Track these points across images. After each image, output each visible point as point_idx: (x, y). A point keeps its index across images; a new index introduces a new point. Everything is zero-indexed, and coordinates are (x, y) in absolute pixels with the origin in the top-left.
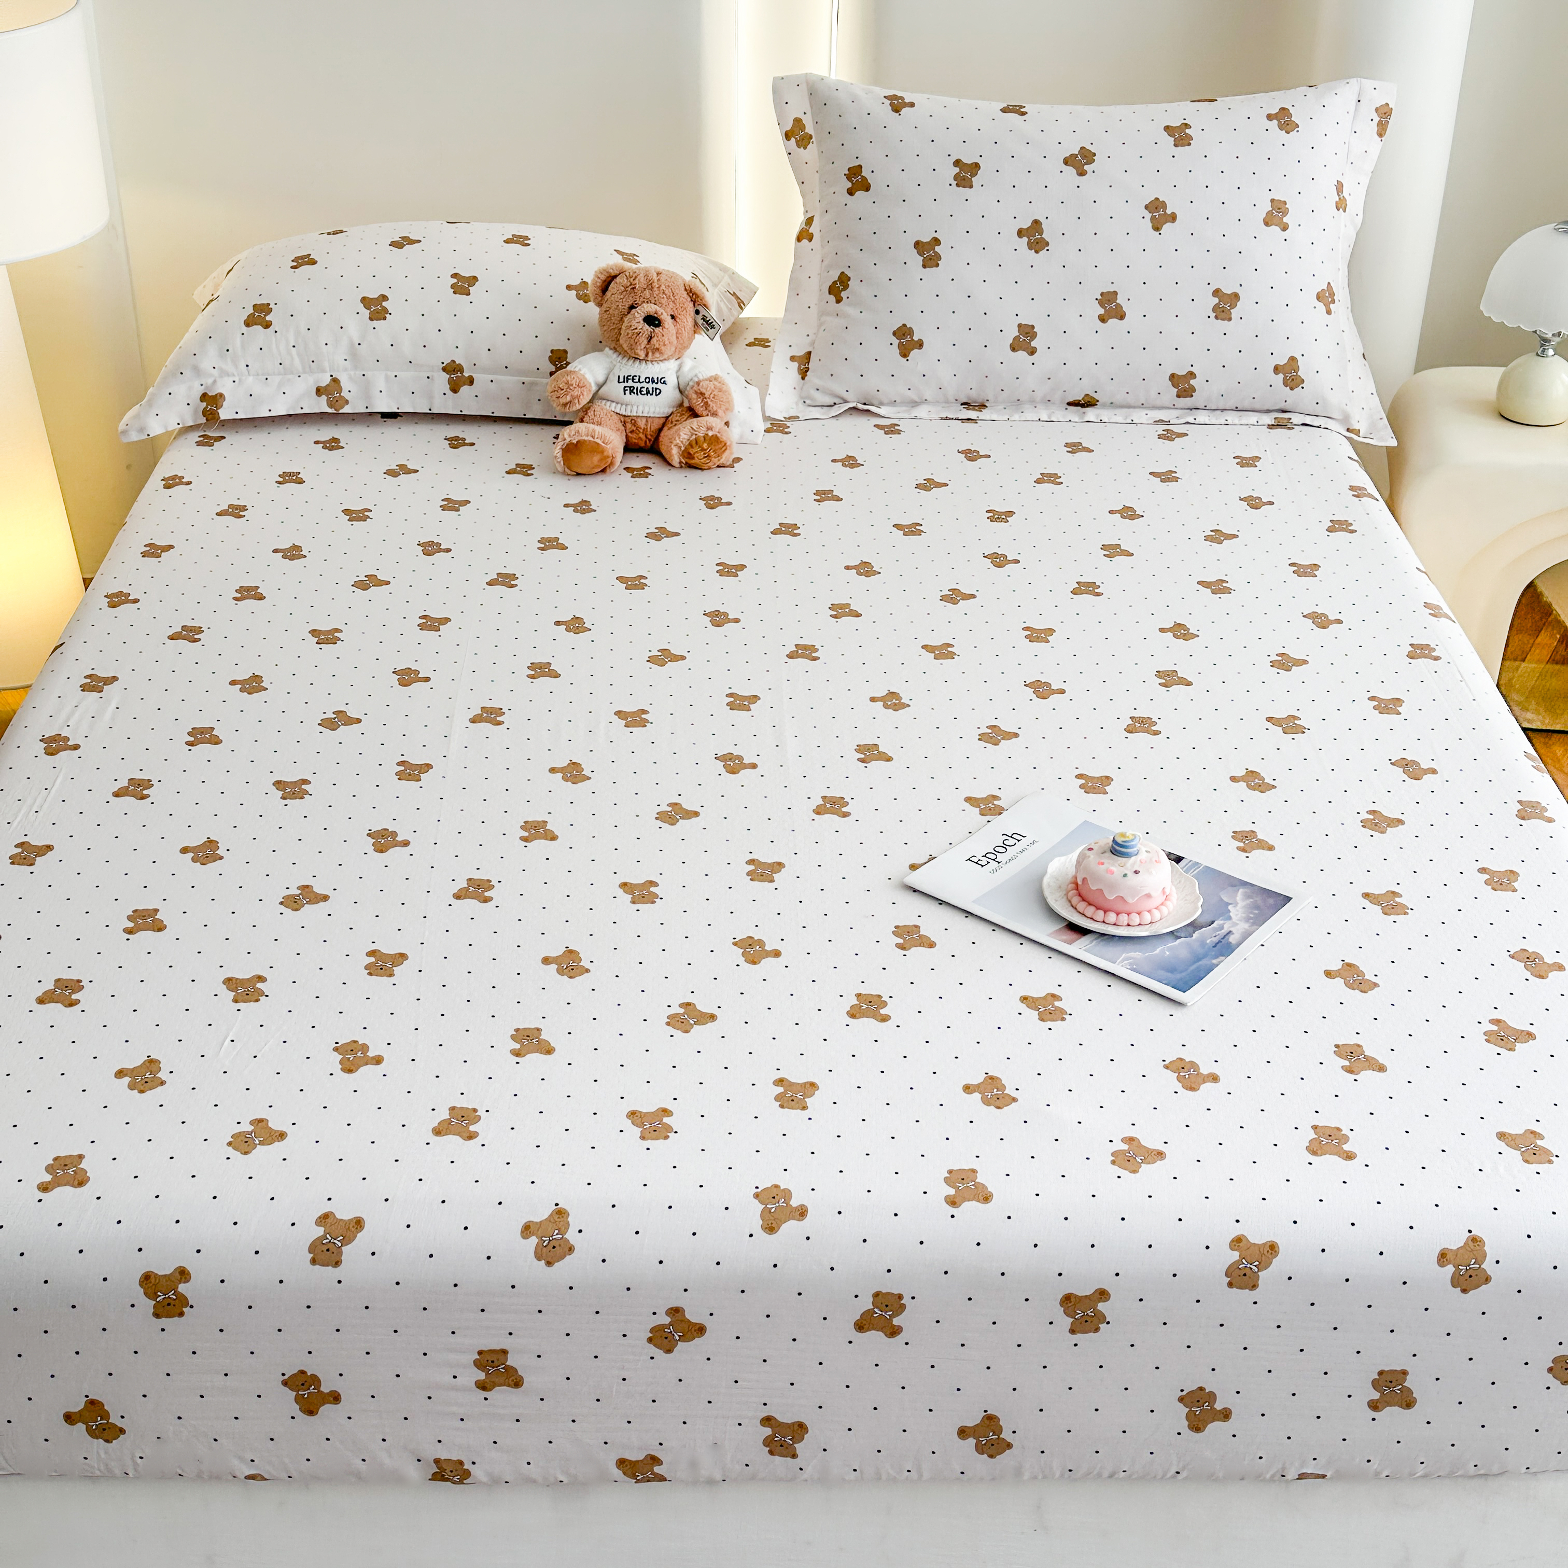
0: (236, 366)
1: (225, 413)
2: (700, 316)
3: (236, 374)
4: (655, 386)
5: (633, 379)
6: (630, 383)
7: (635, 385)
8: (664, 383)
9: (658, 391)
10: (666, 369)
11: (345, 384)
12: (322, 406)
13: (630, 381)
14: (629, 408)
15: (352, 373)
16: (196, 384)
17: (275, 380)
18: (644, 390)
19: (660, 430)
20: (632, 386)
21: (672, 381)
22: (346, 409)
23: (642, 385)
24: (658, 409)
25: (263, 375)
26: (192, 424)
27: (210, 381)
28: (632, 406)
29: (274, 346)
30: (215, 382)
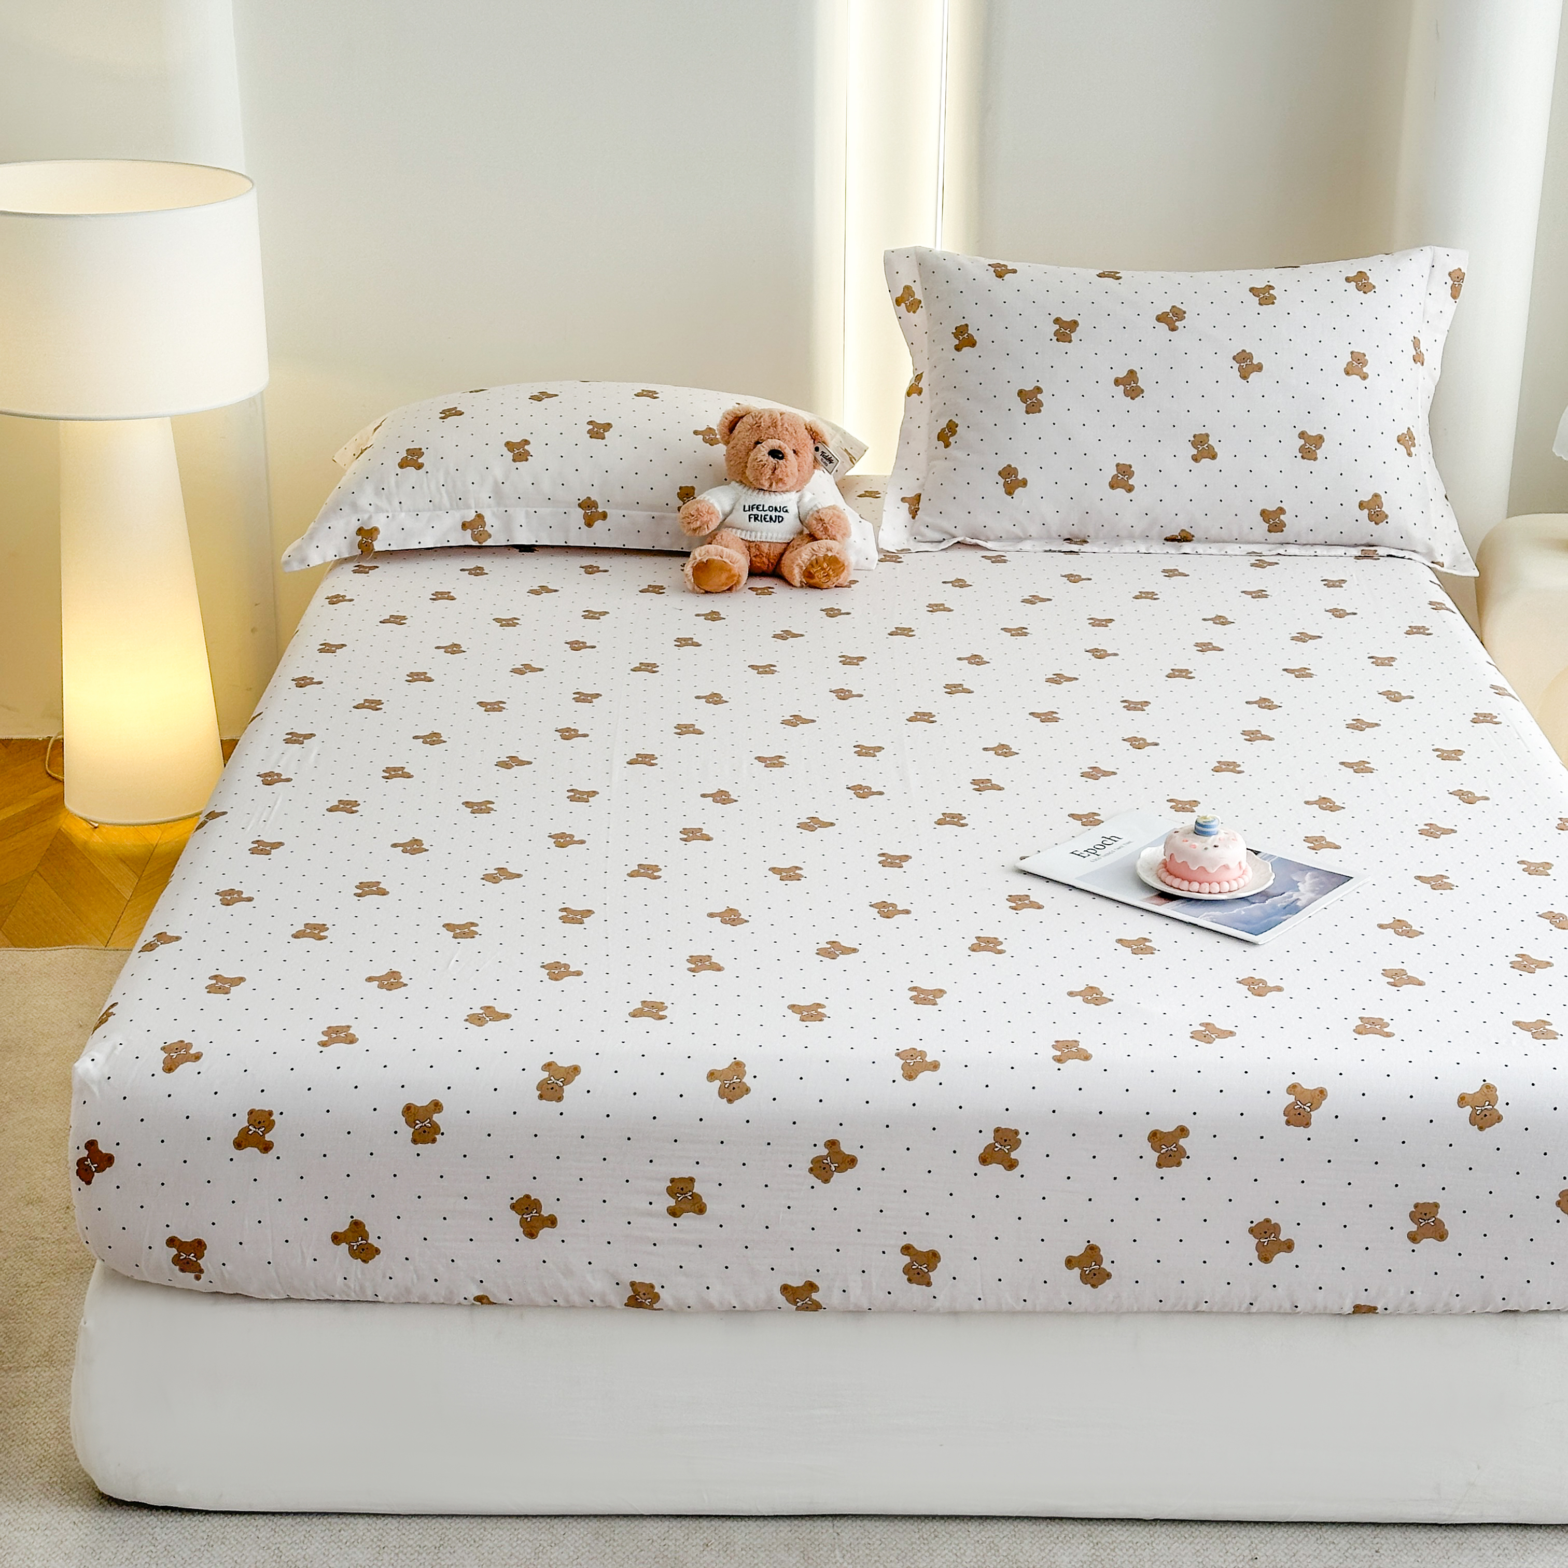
0: (390, 503)
1: (378, 546)
2: (820, 453)
3: (390, 510)
4: (778, 514)
5: (757, 508)
6: (755, 512)
7: (759, 513)
8: (787, 511)
9: (781, 519)
10: (788, 500)
11: (489, 519)
12: (467, 539)
13: (755, 510)
14: (753, 533)
15: (495, 509)
16: (354, 519)
17: (424, 516)
18: (768, 519)
19: (782, 555)
20: (756, 514)
21: (793, 510)
22: (489, 543)
23: (766, 513)
24: (780, 536)
25: (414, 511)
26: (347, 556)
27: (366, 516)
28: (757, 532)
29: (425, 485)
30: (370, 517)
